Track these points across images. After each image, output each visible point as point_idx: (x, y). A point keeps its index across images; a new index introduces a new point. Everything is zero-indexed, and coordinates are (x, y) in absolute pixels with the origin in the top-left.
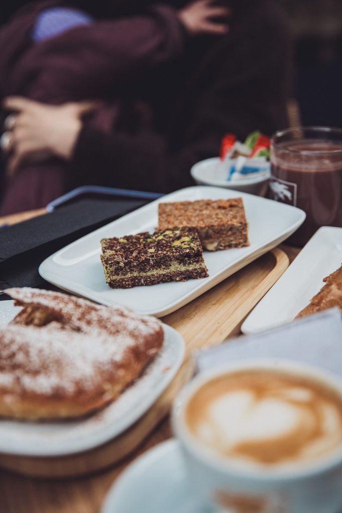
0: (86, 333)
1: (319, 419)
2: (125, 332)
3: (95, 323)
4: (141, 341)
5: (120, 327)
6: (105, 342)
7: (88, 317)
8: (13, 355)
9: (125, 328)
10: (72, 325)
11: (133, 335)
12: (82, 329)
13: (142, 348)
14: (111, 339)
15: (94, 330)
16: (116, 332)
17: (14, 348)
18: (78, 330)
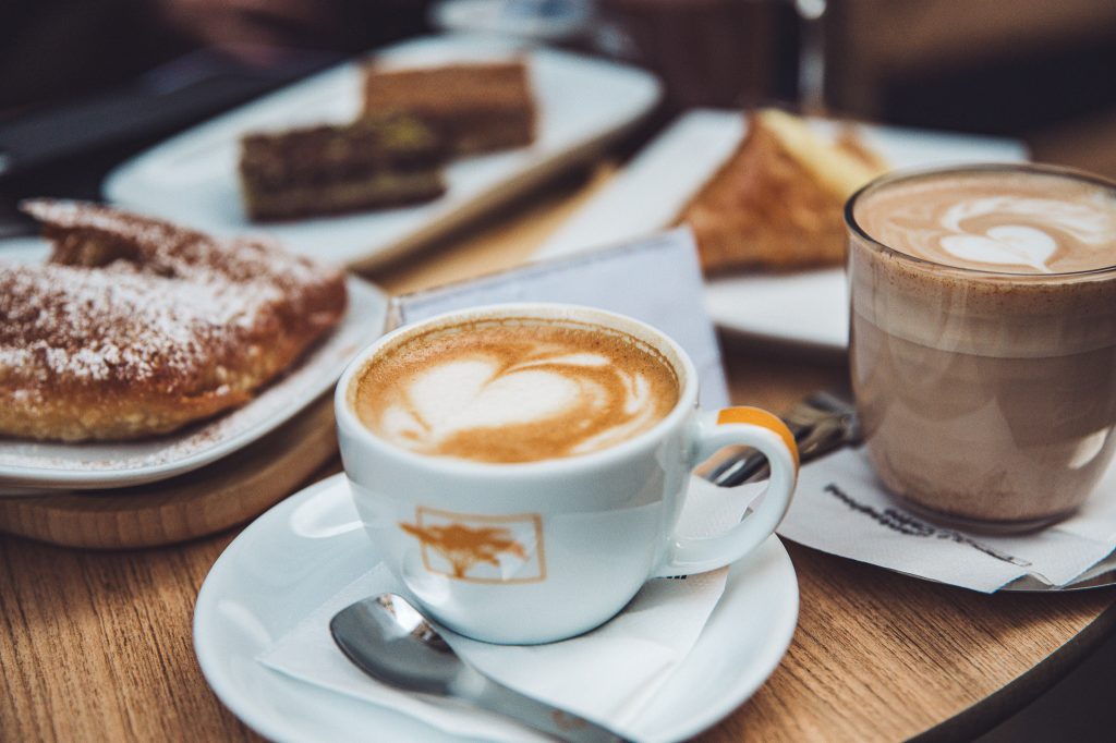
0: (184, 278)
1: (618, 395)
2: (264, 277)
3: (203, 261)
4: (296, 295)
5: (254, 269)
6: (220, 293)
7: (190, 250)
8: (35, 314)
9: (265, 270)
10: (157, 267)
11: (279, 282)
12: (178, 273)
13: (298, 309)
14: (234, 288)
15: (202, 274)
16: (245, 276)
17: (35, 301)
18: (170, 273)
